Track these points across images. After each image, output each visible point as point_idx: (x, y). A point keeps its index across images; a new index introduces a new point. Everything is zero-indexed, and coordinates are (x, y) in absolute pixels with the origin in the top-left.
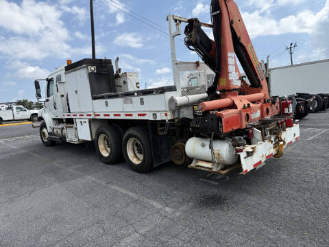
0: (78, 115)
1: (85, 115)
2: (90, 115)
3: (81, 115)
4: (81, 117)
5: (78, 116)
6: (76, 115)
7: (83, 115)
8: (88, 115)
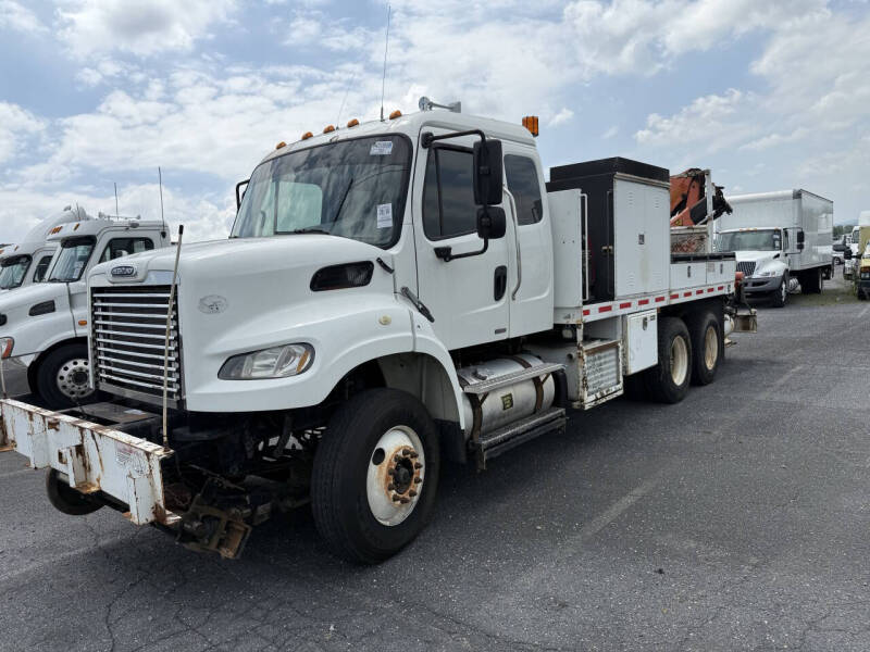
0: (635, 303)
1: (652, 300)
2: (662, 299)
3: (641, 303)
4: (644, 307)
5: (635, 306)
6: (628, 305)
7: (646, 302)
8: (658, 300)
